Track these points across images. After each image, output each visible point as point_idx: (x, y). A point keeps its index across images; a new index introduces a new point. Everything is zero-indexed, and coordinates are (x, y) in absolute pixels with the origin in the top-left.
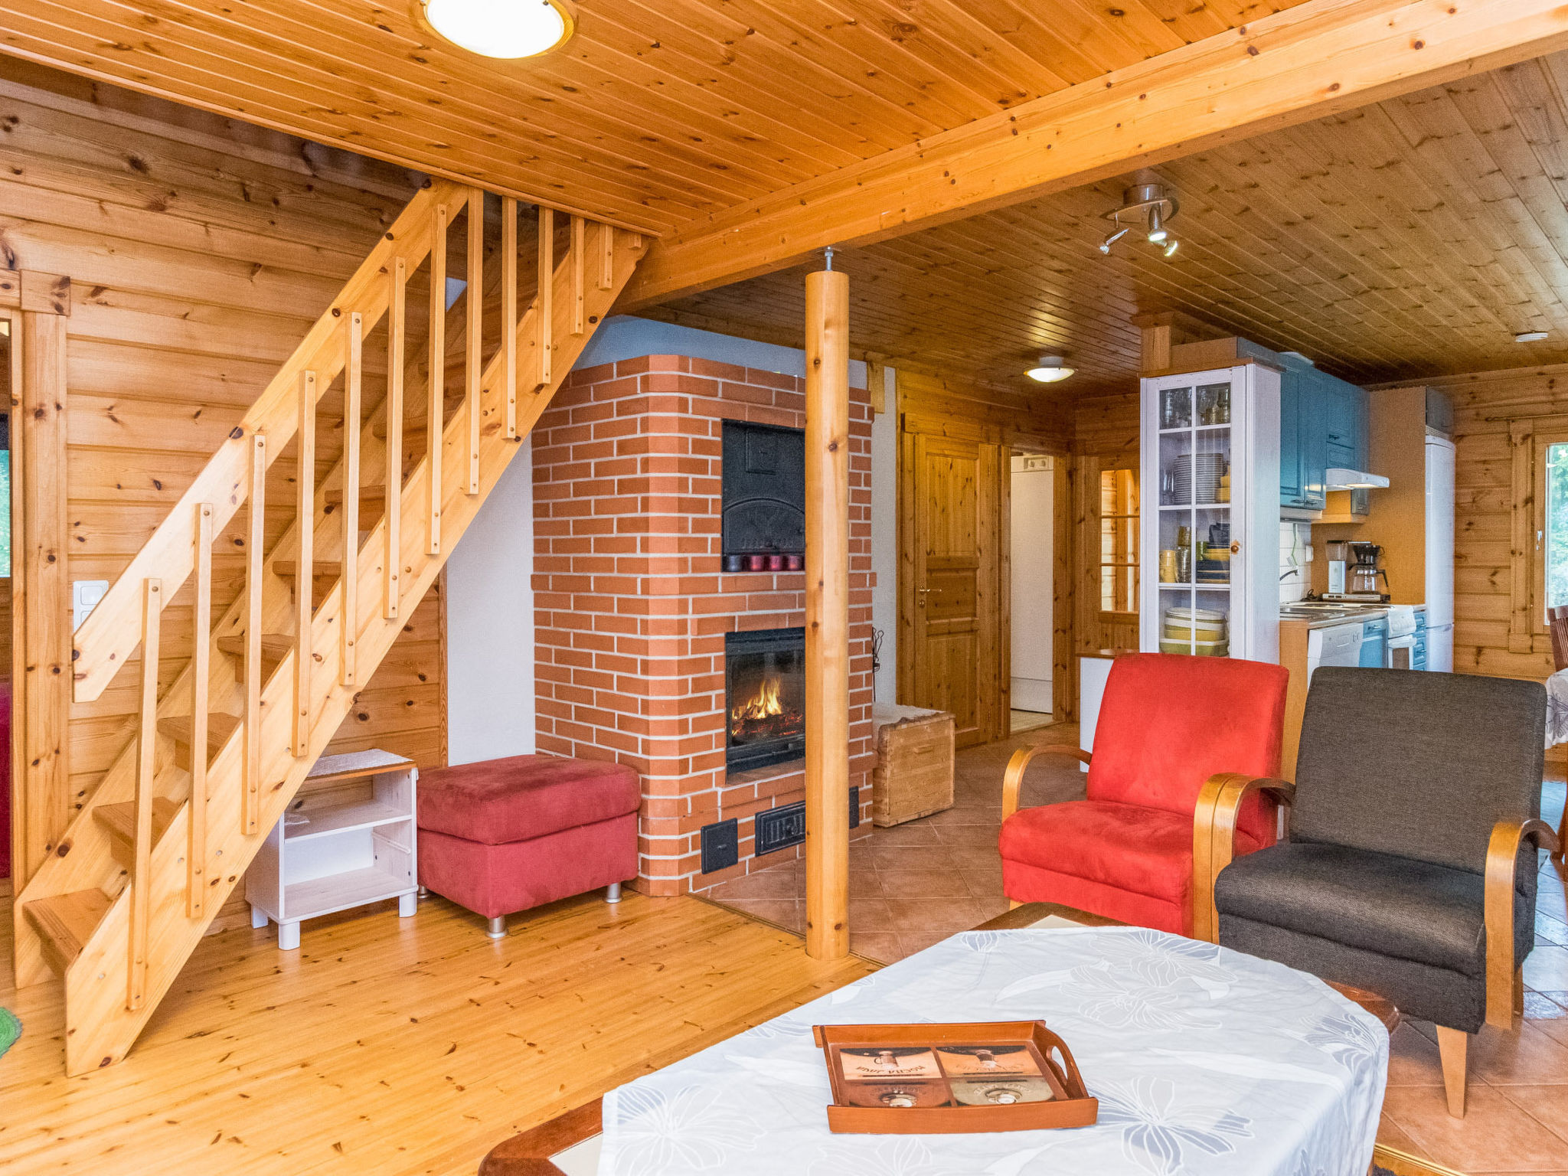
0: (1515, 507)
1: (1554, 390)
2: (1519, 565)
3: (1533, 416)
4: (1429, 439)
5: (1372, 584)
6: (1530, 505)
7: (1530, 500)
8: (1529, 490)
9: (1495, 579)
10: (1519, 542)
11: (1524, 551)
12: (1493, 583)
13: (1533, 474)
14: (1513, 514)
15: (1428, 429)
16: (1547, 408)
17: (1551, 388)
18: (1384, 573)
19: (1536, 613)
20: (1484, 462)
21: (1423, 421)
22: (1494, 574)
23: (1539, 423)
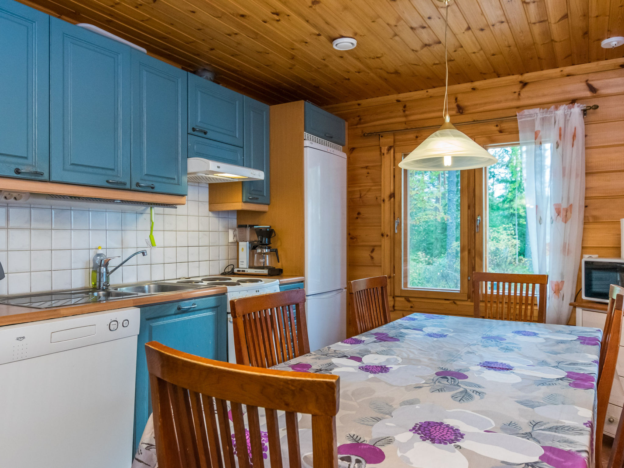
0: (384, 201)
1: (407, 113)
2: (386, 243)
3: (394, 132)
4: (307, 143)
5: (268, 261)
6: (392, 199)
7: (392, 196)
8: (392, 188)
9: (373, 255)
10: (386, 229)
11: (389, 234)
12: (372, 258)
13: (394, 176)
14: (382, 204)
15: (306, 135)
16: (403, 127)
17: (404, 111)
18: (276, 251)
19: (396, 278)
20: (366, 167)
21: (303, 129)
22: (373, 251)
23: (399, 137)
